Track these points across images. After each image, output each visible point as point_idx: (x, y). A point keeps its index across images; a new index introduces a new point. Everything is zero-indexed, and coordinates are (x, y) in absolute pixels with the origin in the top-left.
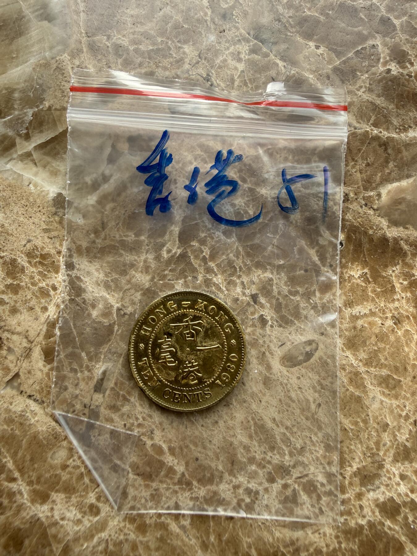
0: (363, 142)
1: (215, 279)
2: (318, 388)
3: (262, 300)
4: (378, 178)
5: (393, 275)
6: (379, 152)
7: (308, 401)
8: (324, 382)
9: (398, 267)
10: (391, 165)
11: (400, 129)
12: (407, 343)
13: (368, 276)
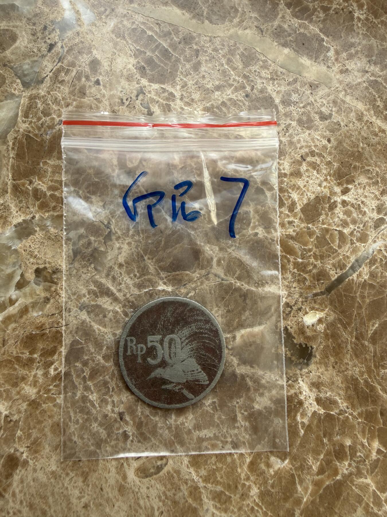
0: (227, 293)
1: (90, 397)
2: (163, 498)
3: (127, 418)
4: (235, 323)
5: (237, 406)
6: (239, 301)
7: (153, 508)
8: (168, 493)
9: (242, 399)
10: (247, 313)
11: (258, 284)
12: (240, 465)
13: (217, 405)
